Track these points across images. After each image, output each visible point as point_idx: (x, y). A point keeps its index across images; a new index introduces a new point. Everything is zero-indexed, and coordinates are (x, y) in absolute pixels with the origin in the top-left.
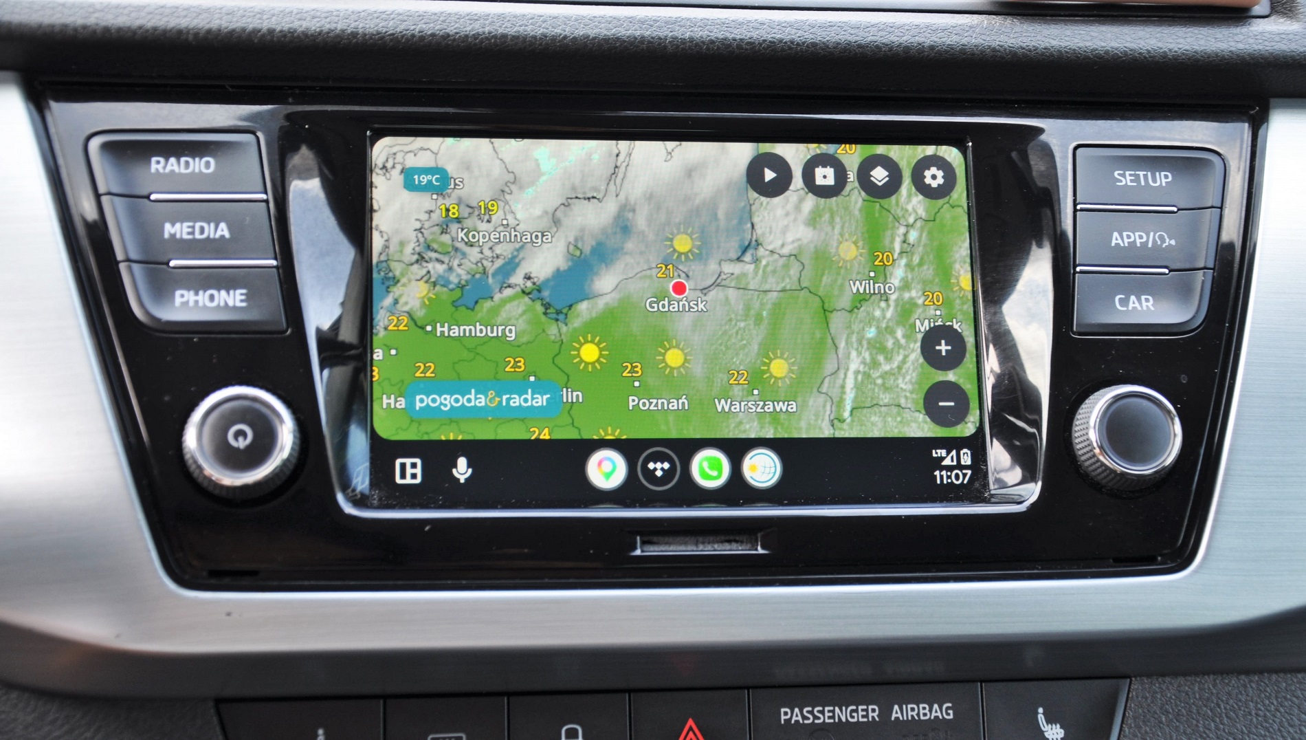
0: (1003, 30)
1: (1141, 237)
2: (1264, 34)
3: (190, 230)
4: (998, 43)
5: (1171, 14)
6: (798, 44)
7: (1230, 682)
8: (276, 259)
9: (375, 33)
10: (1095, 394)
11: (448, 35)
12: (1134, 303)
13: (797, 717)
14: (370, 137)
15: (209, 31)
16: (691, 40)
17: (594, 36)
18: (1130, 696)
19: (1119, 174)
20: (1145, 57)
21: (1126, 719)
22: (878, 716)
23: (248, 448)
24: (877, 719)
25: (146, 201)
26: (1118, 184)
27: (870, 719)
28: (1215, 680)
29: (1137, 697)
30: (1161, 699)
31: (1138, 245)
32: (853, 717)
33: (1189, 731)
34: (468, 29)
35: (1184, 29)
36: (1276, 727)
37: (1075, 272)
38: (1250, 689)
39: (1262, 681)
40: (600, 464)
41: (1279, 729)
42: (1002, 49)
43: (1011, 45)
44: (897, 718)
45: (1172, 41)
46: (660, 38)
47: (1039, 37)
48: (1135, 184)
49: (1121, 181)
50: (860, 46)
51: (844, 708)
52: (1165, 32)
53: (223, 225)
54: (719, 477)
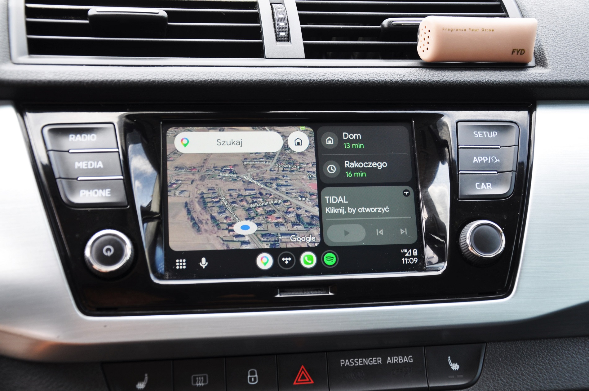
0: (426, 74)
1: (485, 159)
2: (533, 74)
3: (86, 165)
4: (423, 79)
5: (495, 66)
6: (340, 81)
7: (527, 343)
8: (123, 176)
9: (163, 81)
10: (469, 224)
11: (194, 81)
12: (483, 186)
13: (347, 363)
14: (162, 124)
15: (93, 82)
16: (296, 81)
17: (255, 80)
18: (486, 350)
19: (475, 133)
20: (485, 84)
21: (485, 360)
22: (381, 362)
23: (112, 256)
24: (381, 363)
25: (67, 153)
26: (475, 137)
27: (378, 363)
28: (521, 343)
29: (489, 351)
30: (499, 352)
31: (484, 162)
32: (371, 363)
33: (511, 364)
34: (202, 78)
35: (500, 72)
36: (547, 361)
37: (459, 174)
38: (536, 346)
39: (541, 343)
40: (262, 259)
41: (549, 363)
42: (425, 82)
43: (429, 80)
44: (389, 363)
45: (495, 77)
46: (283, 80)
47: (441, 77)
48: (482, 137)
49: (476, 136)
50: (366, 82)
51: (367, 359)
52: (493, 73)
53: (100, 163)
54: (312, 263)
